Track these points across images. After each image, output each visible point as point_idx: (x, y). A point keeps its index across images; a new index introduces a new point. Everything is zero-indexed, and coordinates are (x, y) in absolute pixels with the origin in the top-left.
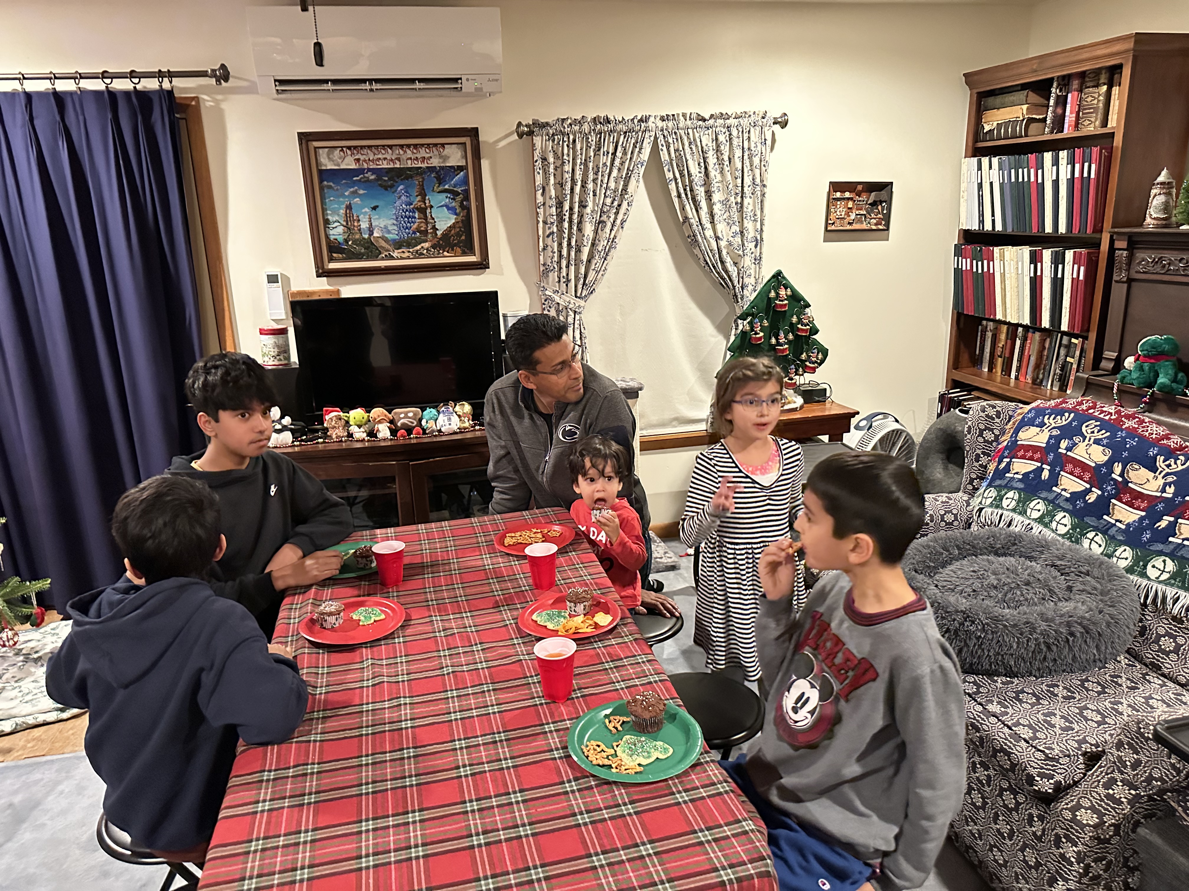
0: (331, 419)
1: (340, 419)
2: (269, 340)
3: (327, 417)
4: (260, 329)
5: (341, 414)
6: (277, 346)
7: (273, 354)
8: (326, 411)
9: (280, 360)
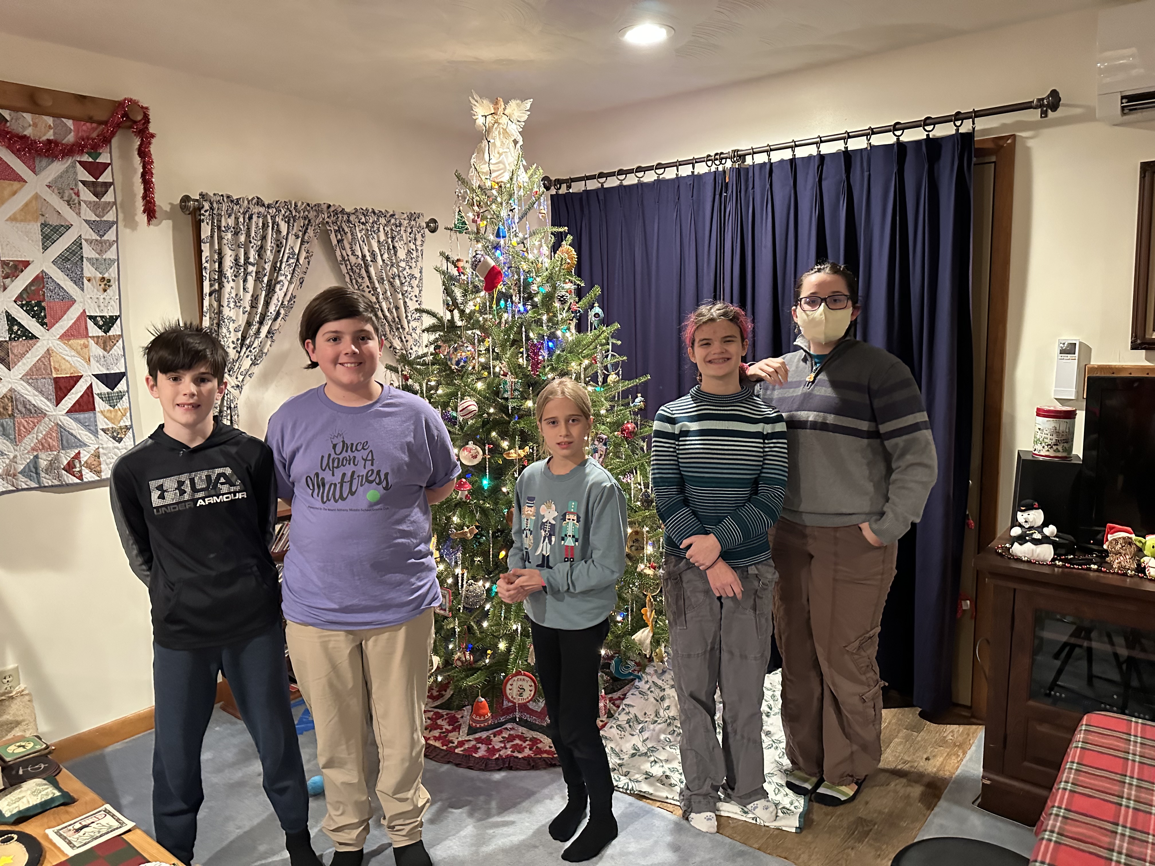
0: (1116, 541)
1: (1130, 544)
2: (1047, 424)
3: (1110, 537)
4: (1038, 409)
5: (1133, 536)
6: (1056, 432)
7: (1048, 441)
8: (1111, 528)
9: (1057, 451)
